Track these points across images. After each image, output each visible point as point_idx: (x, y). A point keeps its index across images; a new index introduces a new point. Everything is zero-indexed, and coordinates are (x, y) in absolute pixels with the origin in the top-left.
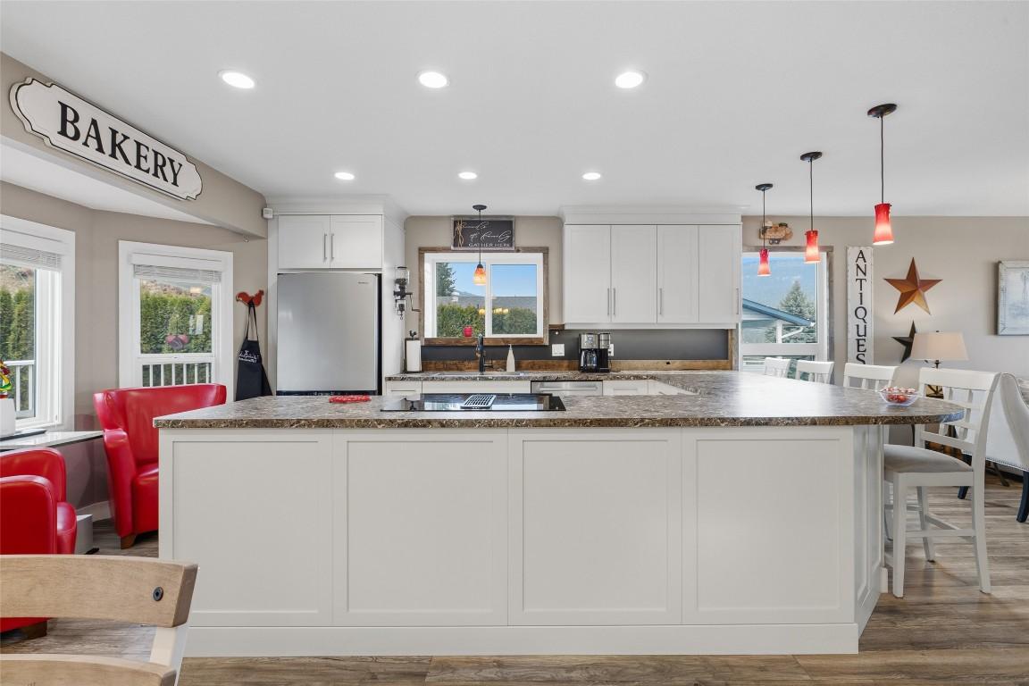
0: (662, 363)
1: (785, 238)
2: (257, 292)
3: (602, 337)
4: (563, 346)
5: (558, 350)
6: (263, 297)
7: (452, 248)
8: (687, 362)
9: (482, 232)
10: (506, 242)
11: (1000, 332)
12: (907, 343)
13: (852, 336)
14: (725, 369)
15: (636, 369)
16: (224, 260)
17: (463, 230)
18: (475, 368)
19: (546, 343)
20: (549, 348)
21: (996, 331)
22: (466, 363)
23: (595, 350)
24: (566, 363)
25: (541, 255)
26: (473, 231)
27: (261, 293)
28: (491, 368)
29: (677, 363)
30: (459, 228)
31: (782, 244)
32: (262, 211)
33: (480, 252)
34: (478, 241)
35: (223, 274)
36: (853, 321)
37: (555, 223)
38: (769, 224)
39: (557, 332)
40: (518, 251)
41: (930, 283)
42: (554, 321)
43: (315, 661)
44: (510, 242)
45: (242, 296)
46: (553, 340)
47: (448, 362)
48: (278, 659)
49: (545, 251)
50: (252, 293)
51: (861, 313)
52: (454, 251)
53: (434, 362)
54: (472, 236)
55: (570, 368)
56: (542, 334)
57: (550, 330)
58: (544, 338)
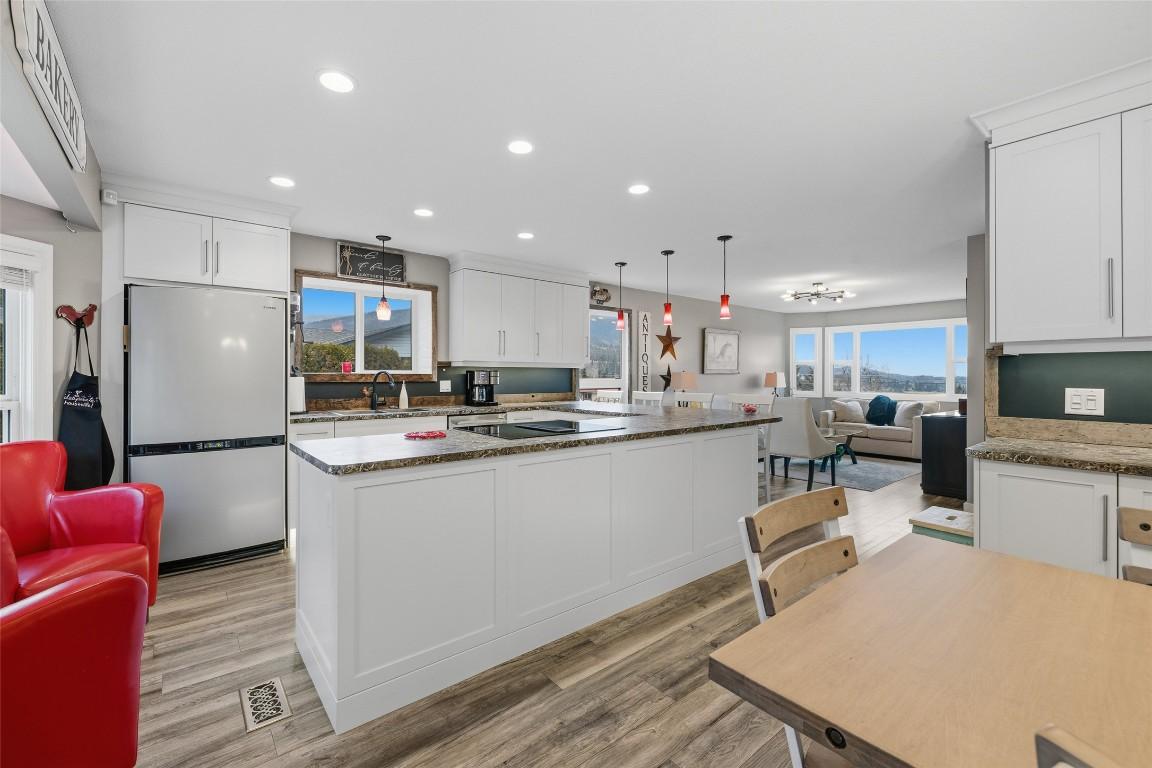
0: (529, 396)
1: (606, 300)
2: (86, 306)
3: (492, 374)
4: (449, 382)
5: (445, 386)
6: (96, 314)
7: (339, 275)
8: (545, 395)
9: (372, 262)
10: (397, 276)
11: (706, 372)
12: (667, 379)
13: (641, 374)
14: (570, 400)
15: (510, 402)
16: (38, 255)
17: (351, 257)
18: (364, 406)
19: (435, 380)
20: (437, 385)
21: (703, 372)
23: (486, 386)
24: (453, 398)
25: (430, 293)
26: (363, 260)
27: (93, 308)
28: (384, 404)
29: (539, 396)
30: (347, 254)
31: (605, 304)
32: (101, 193)
33: (383, 284)
34: (366, 270)
35: (37, 276)
36: (642, 364)
37: (444, 264)
38: (597, 288)
39: (444, 368)
40: (409, 287)
41: (677, 339)
42: (442, 358)
43: (500, 669)
44: (401, 276)
45: (64, 311)
46: (441, 377)
47: (332, 400)
48: (465, 682)
49: (434, 290)
50: (80, 308)
51: (645, 359)
52: (340, 279)
54: (361, 265)
55: (457, 403)
56: (429, 371)
57: (439, 367)
58: (433, 375)
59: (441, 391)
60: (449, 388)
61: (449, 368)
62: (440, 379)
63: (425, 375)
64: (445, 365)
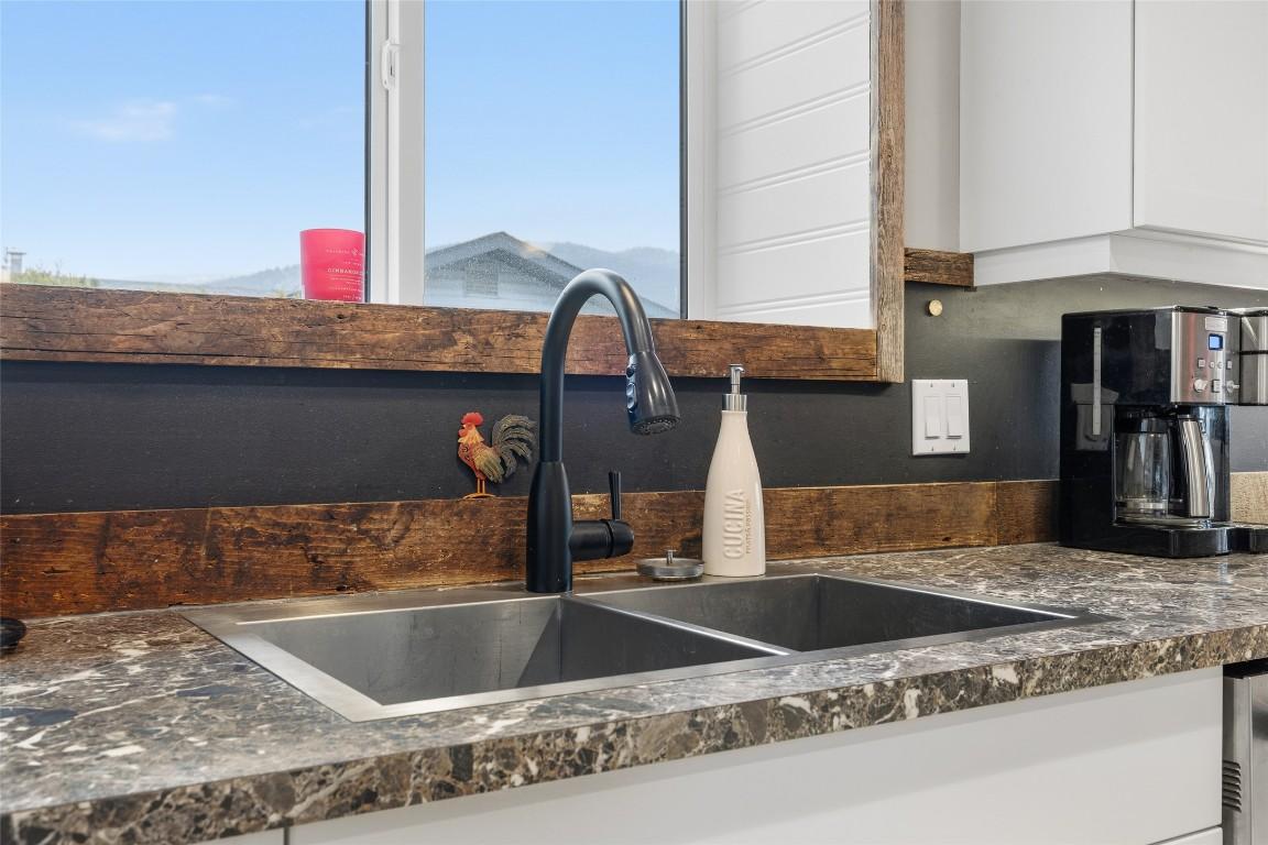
22: (387, 520)
24: (981, 496)
42: (924, 236)
53: (88, 520)
56: (857, 315)
57: (909, 284)
58: (883, 335)
59: (921, 447)
60: (962, 426)
61: (962, 295)
62: (916, 368)
63: (836, 334)
64: (943, 278)
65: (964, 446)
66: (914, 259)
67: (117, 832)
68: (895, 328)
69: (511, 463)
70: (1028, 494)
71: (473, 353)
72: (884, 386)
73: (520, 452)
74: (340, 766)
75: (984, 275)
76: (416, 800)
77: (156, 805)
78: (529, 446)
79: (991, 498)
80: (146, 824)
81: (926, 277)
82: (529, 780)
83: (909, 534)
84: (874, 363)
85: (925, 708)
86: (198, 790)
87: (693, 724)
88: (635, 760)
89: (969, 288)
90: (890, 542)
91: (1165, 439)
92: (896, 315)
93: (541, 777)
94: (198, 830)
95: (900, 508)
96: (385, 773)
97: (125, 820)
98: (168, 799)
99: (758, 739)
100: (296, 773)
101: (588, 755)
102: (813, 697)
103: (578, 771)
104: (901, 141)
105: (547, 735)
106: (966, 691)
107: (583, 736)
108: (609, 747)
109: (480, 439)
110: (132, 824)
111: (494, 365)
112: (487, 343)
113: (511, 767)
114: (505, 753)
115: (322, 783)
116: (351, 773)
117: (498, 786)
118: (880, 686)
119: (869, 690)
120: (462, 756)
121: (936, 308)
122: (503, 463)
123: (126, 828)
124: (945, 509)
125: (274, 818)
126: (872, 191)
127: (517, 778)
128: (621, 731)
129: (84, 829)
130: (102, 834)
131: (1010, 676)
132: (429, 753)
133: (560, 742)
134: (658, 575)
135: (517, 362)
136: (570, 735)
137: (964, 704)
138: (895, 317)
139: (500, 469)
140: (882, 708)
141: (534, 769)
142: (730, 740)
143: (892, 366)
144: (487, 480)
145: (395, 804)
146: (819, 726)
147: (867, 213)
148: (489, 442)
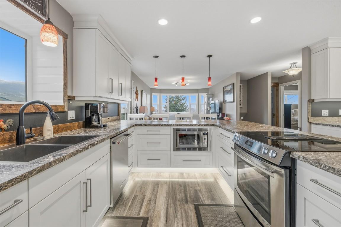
0: (107, 119)
5: (71, 115)
12: (137, 109)
36: (133, 103)
42: (69, 94)
44: (41, 10)
55: (79, 127)
56: (62, 103)
57: (68, 100)
58: (65, 106)
59: (69, 119)
60: (74, 116)
61: (73, 101)
62: (69, 109)
63: (59, 106)
64: (72, 99)
65: (74, 118)
66: (69, 97)
67: (11, 184)
68: (66, 105)
69: (9, 127)
70: (81, 123)
71: (2, 111)
72: (65, 112)
73: (11, 125)
74: (37, 168)
75: (76, 99)
76: (46, 169)
77: (16, 179)
78: (12, 123)
79: (77, 124)
80: (15, 182)
81: (70, 99)
82: (57, 164)
83: (68, 129)
84: (64, 109)
85: (90, 147)
86: (21, 176)
87: (72, 154)
88: (67, 159)
89: (75, 100)
90: (66, 130)
91: (97, 116)
92: (66, 103)
93: (58, 163)
94: (21, 180)
95: (67, 126)
96: (42, 167)
97: (12, 182)
98: (17, 178)
99: (78, 154)
100: (32, 170)
101: (63, 159)
102: (82, 148)
103: (62, 161)
104: (67, 83)
105: (59, 158)
106: (93, 145)
107: (62, 158)
108: (65, 158)
109: (3, 124)
110: (13, 182)
111: (6, 112)
112: (5, 109)
113: (55, 163)
114: (55, 161)
115: (36, 170)
116: (39, 168)
117: (54, 165)
118: (87, 146)
119: (86, 147)
120: (50, 163)
121: (71, 102)
122: (8, 127)
123: (12, 183)
124: (72, 126)
125: (30, 176)
126: (63, 88)
127: (56, 164)
128: (66, 156)
129: (6, 185)
130: (9, 185)
131: (96, 143)
132: (47, 164)
133: (60, 159)
134: (38, 139)
135: (11, 111)
136: (61, 158)
137: (93, 146)
138: (66, 104)
139: (7, 128)
140: (87, 148)
141: (58, 162)
142: (75, 154)
143: (66, 109)
144: (5, 130)
145: (44, 170)
146: (82, 151)
147: (63, 91)
148: (5, 124)
